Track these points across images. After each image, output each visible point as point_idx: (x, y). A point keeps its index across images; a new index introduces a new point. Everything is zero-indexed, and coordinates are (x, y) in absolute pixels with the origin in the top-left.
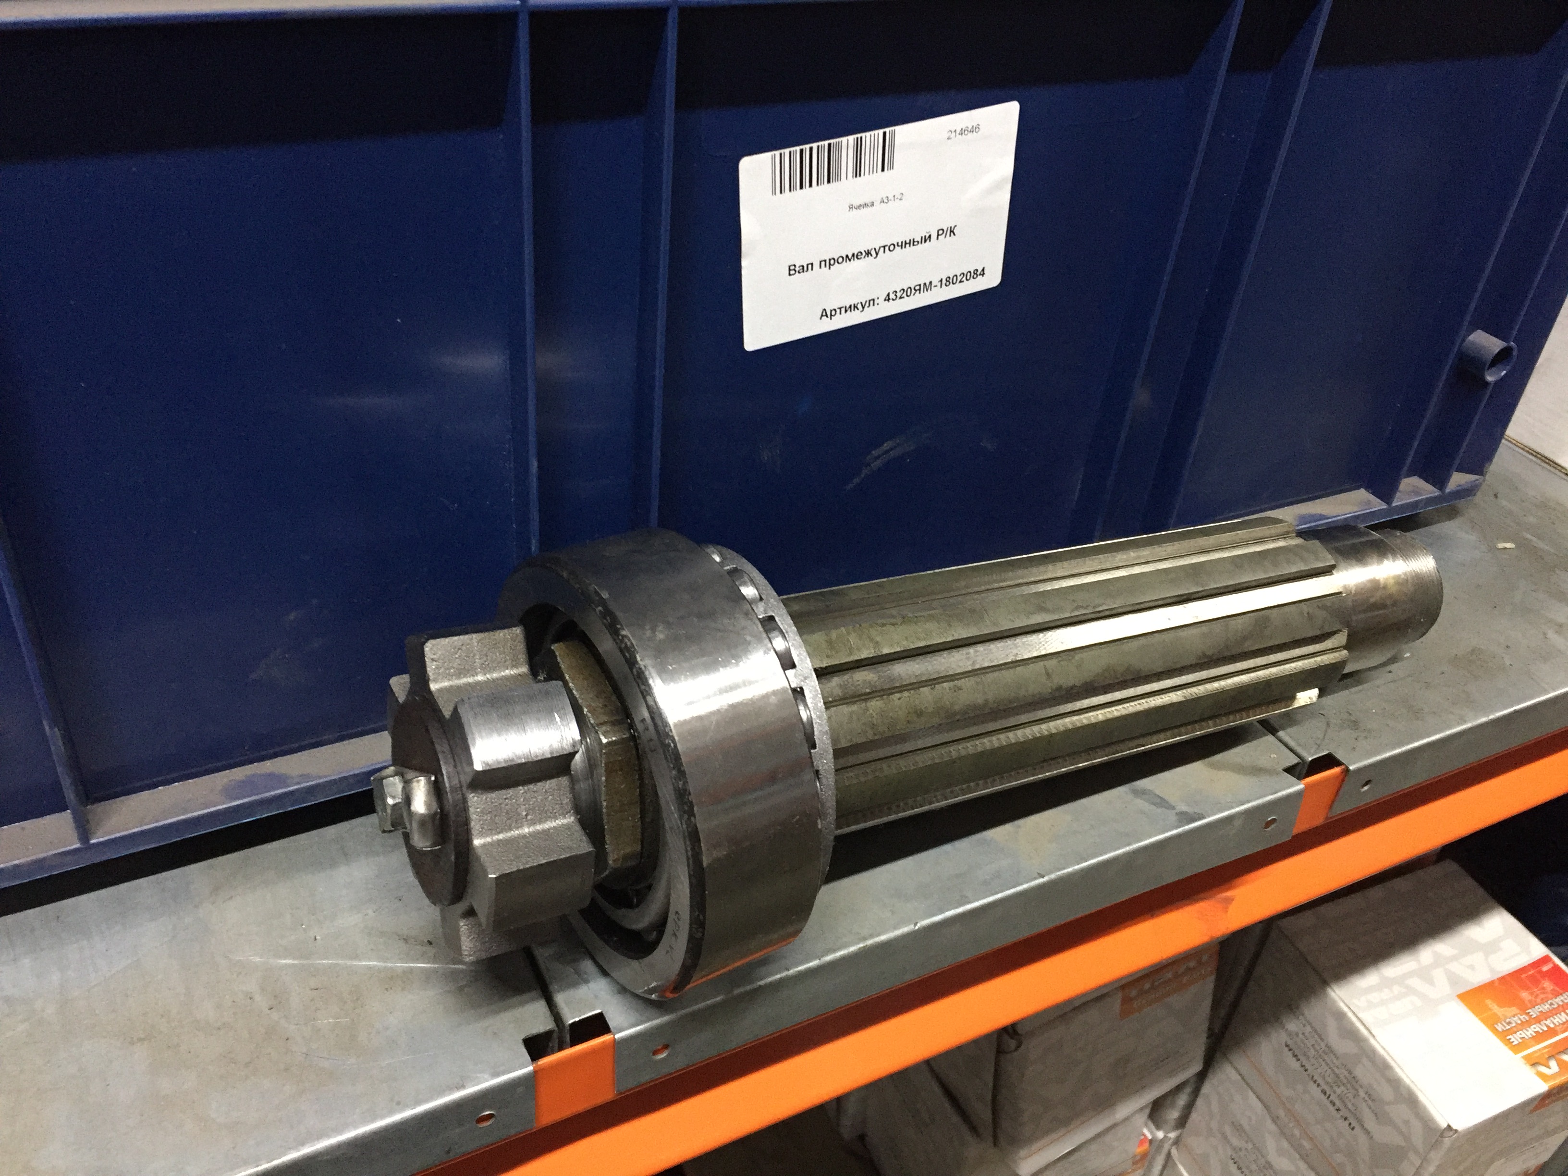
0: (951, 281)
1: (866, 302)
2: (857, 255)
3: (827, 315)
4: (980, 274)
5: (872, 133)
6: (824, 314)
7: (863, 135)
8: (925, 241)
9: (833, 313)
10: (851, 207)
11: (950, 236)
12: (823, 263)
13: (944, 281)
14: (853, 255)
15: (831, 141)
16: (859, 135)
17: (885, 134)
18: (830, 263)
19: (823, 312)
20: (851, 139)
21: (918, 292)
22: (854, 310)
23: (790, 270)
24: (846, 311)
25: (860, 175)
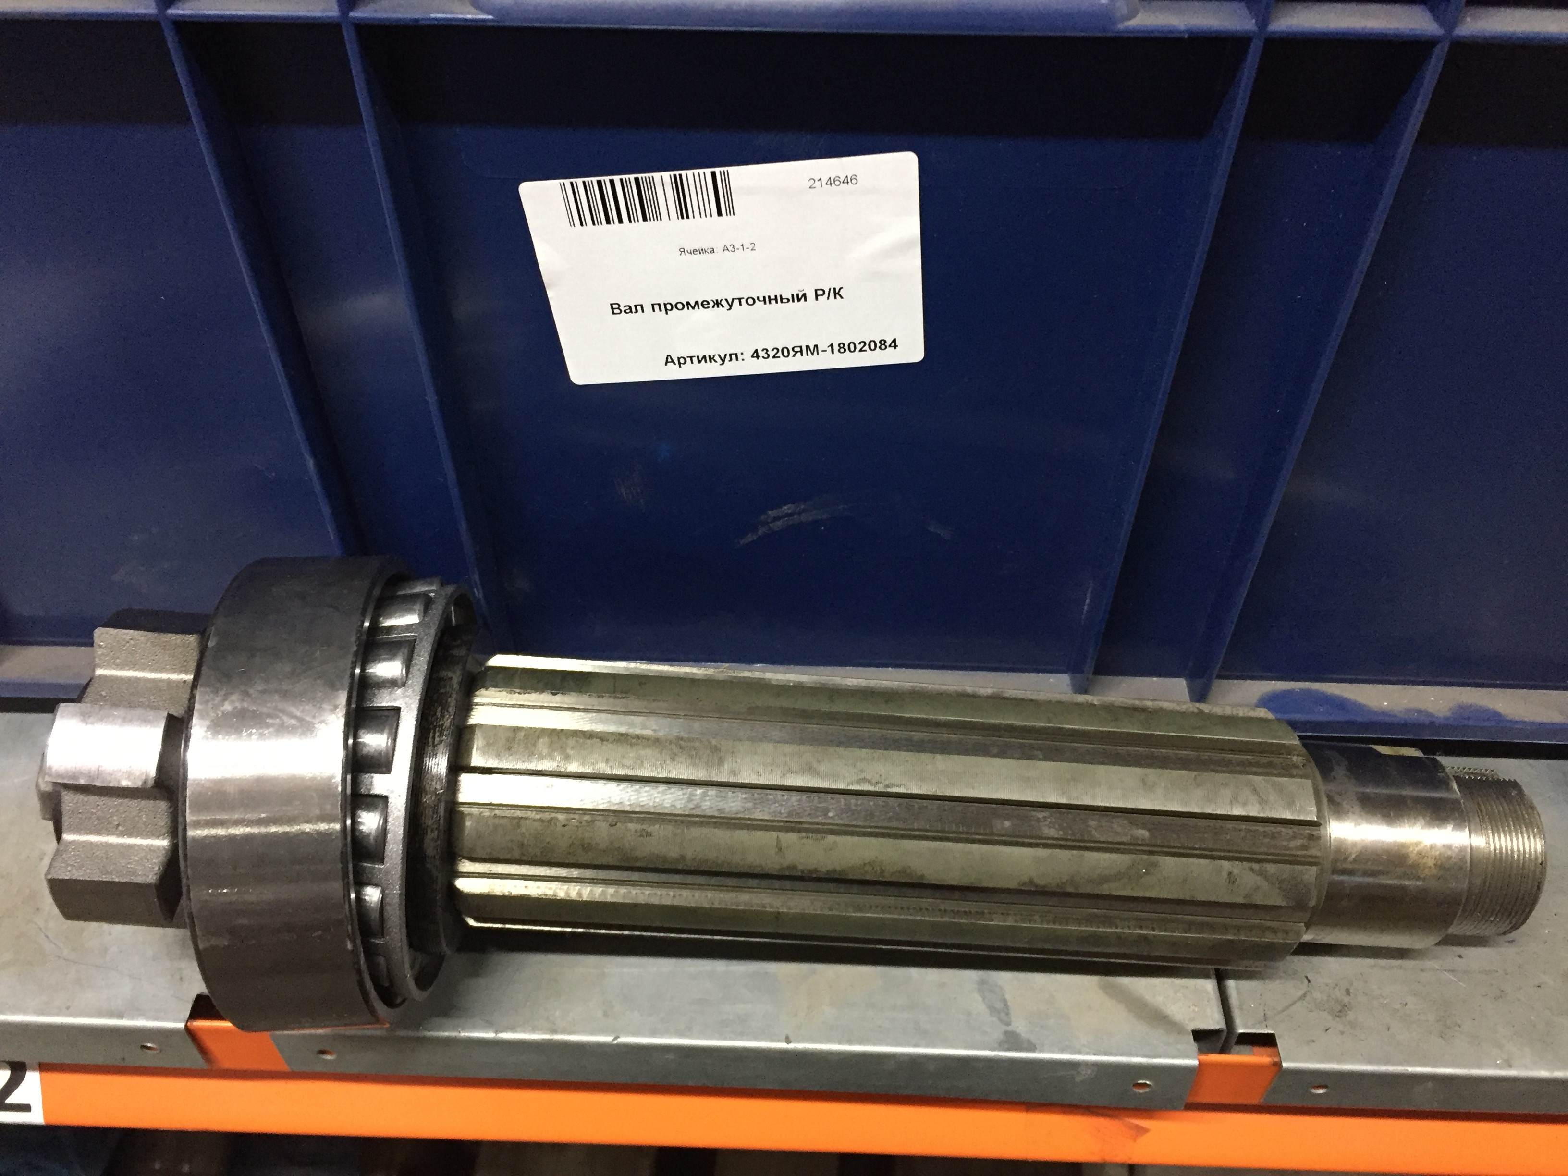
0: (846, 347)
1: (726, 355)
2: (702, 305)
3: (673, 361)
4: (890, 346)
5: (696, 171)
6: (669, 360)
7: (683, 173)
8: (799, 300)
9: (682, 361)
10: (683, 251)
11: (835, 298)
12: (656, 307)
13: (836, 348)
14: (697, 303)
15: (639, 176)
16: (677, 173)
17: (713, 174)
18: (667, 308)
19: (667, 359)
20: (667, 175)
21: (799, 353)
22: (711, 362)
23: (613, 309)
24: (699, 362)
25: (688, 217)
